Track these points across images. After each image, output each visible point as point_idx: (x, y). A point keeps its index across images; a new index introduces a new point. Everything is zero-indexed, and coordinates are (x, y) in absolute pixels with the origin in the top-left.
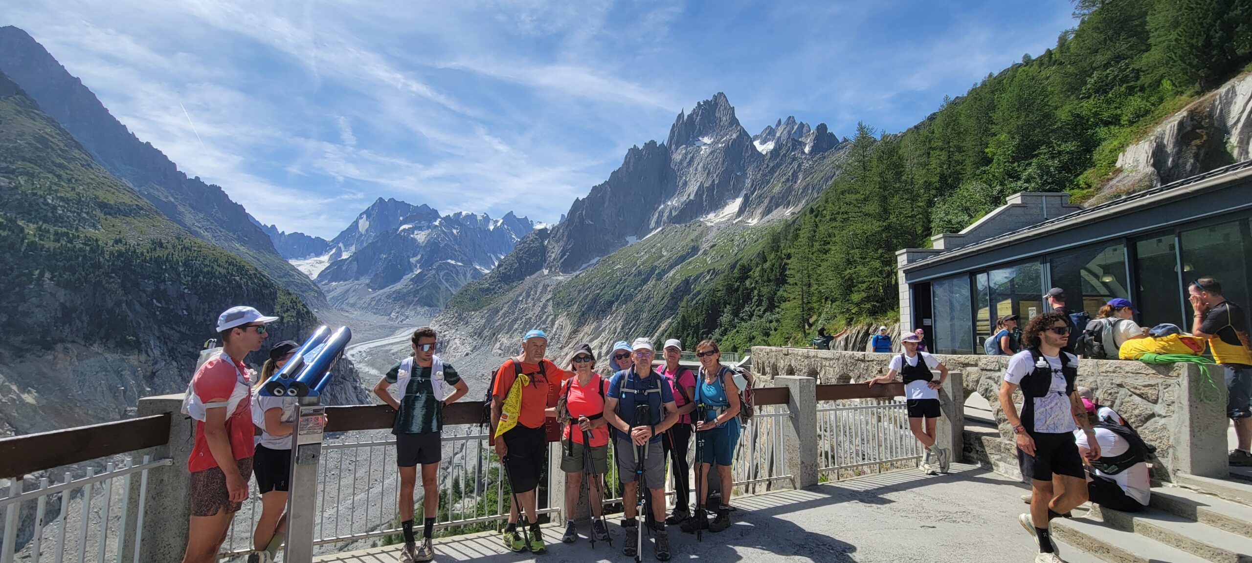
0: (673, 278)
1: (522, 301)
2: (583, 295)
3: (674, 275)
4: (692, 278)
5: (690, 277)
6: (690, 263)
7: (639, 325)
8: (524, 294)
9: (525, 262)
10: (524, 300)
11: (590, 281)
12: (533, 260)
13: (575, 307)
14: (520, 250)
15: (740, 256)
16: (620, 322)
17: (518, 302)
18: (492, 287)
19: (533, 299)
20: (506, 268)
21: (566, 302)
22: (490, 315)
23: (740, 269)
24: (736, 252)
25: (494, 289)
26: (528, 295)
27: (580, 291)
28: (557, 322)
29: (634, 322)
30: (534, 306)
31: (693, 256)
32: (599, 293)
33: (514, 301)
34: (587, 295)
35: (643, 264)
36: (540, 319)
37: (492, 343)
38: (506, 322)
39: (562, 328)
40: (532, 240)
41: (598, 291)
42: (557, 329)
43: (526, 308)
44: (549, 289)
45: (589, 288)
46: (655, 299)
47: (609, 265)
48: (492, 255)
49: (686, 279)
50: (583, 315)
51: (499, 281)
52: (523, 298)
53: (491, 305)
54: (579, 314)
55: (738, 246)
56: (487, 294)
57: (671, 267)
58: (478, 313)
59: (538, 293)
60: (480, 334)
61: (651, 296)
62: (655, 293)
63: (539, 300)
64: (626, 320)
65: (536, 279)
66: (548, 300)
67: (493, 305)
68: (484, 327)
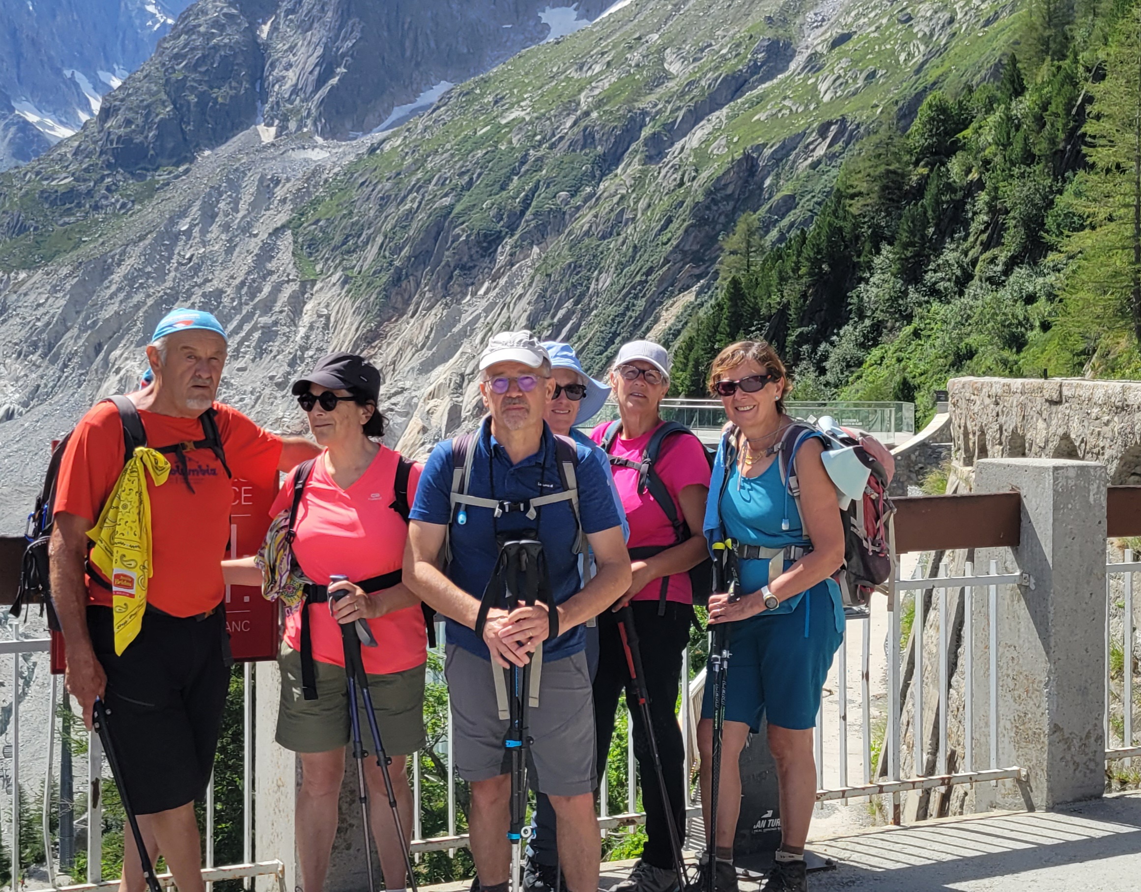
0: (702, 156)
1: (188, 233)
2: (394, 213)
3: (706, 142)
4: (767, 152)
5: (759, 148)
6: (761, 99)
7: (585, 313)
8: (195, 210)
9: (193, 99)
10: (196, 231)
11: (420, 163)
12: (222, 94)
13: (372, 252)
14: (177, 57)
15: (932, 74)
16: (525, 300)
17: (176, 237)
18: (83, 187)
19: (226, 227)
20: (128, 122)
21: (338, 239)
22: (82, 282)
23: (932, 119)
24: (918, 58)
25: (90, 193)
26: (209, 215)
27: (384, 201)
28: (308, 307)
29: (569, 304)
30: (230, 251)
31: (769, 76)
32: (452, 207)
33: (161, 236)
34: (410, 215)
35: (599, 104)
36: (253, 296)
37: (92, 376)
38: (137, 307)
39: (326, 326)
40: (216, 23)
41: (447, 201)
42: (311, 328)
43: (203, 257)
44: (279, 192)
45: (417, 188)
46: (641, 226)
47: (483, 108)
48: (80, 77)
49: (747, 157)
50: (397, 279)
51: (109, 166)
52: (192, 226)
53: (83, 250)
54: (385, 278)
55: (927, 39)
56: (69, 212)
57: (696, 116)
58: (39, 275)
59: (243, 207)
60: (50, 347)
61: (628, 215)
62: (642, 204)
63: (246, 229)
64: (542, 296)
65: (232, 157)
66: (277, 232)
67: (91, 248)
68: (64, 325)
